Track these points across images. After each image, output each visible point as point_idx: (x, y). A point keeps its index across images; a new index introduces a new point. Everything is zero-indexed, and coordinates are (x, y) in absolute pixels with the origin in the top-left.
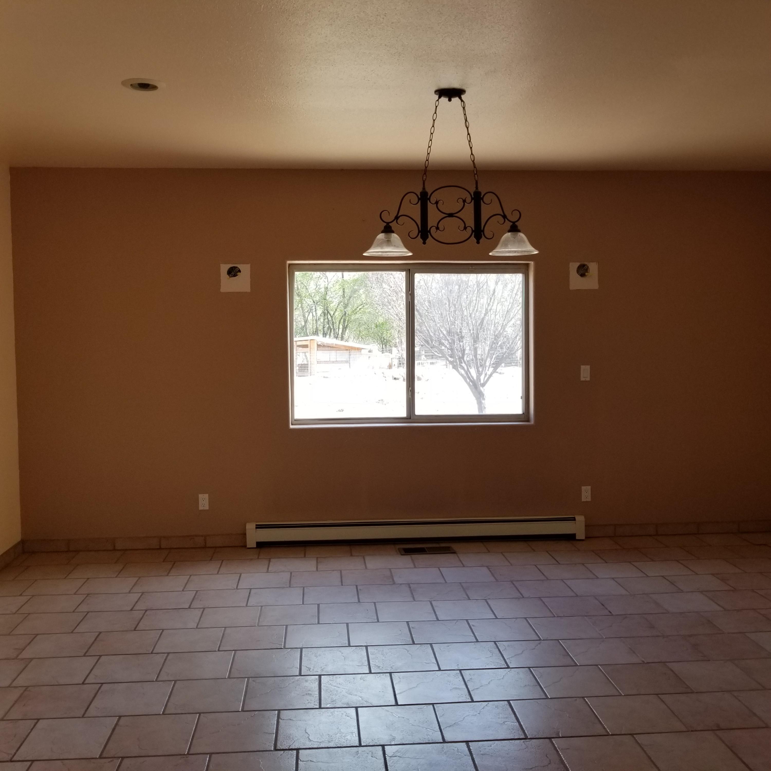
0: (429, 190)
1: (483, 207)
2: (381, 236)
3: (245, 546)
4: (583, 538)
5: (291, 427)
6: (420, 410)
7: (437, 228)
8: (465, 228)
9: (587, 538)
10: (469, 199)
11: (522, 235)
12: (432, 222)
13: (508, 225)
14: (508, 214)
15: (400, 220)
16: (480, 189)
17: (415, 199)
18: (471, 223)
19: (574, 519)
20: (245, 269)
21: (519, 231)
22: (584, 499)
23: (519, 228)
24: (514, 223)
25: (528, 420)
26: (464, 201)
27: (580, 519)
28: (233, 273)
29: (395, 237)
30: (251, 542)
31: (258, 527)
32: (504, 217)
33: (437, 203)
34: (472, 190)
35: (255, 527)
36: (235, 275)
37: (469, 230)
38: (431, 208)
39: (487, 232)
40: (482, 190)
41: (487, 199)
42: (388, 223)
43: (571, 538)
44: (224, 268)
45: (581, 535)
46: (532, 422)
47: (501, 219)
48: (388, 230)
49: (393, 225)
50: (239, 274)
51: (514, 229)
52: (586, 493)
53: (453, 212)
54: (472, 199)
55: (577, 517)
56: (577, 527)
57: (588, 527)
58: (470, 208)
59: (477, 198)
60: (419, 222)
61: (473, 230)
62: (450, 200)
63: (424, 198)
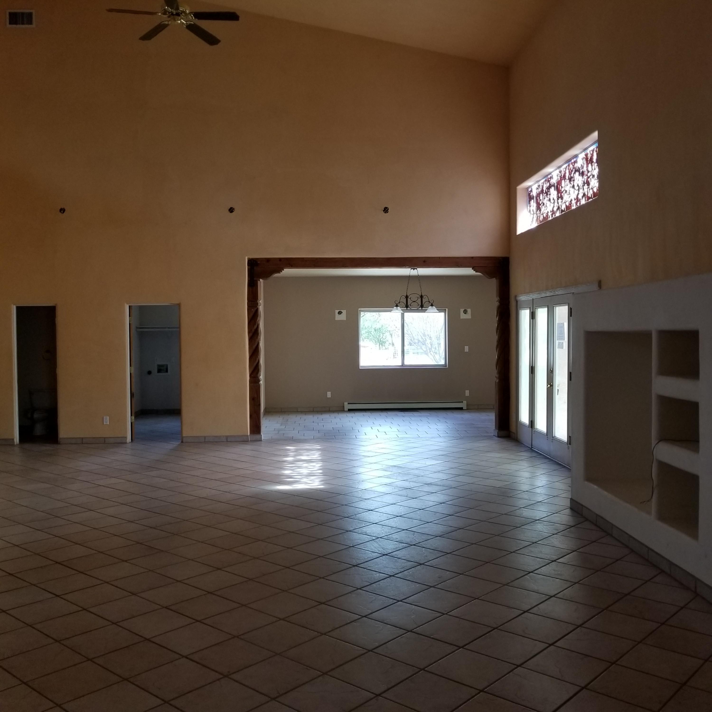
0: (408, 295)
1: (423, 299)
2: (395, 308)
3: (344, 411)
4: (466, 409)
5: (360, 368)
6: (407, 363)
7: (411, 305)
8: (418, 305)
9: (467, 409)
11: (434, 307)
12: (409, 304)
14: (430, 302)
15: (400, 303)
16: (422, 294)
17: (404, 297)
18: (420, 304)
19: (463, 402)
20: (344, 312)
21: (433, 306)
22: (466, 395)
24: (432, 304)
26: (418, 298)
27: (465, 402)
28: (340, 313)
29: (399, 308)
30: (346, 409)
31: (348, 404)
32: (429, 302)
33: (410, 298)
34: (420, 295)
35: (347, 404)
36: (341, 314)
38: (409, 300)
39: (424, 306)
40: (423, 295)
41: (424, 297)
42: (397, 304)
43: (461, 409)
44: (337, 311)
45: (465, 408)
46: (447, 367)
48: (397, 306)
49: (398, 305)
50: (342, 314)
51: (432, 305)
52: (467, 393)
53: (415, 301)
54: (420, 297)
55: (464, 402)
56: (463, 405)
57: (467, 405)
58: (420, 299)
59: (422, 297)
60: (405, 304)
61: (420, 306)
62: (414, 297)
63: (407, 297)
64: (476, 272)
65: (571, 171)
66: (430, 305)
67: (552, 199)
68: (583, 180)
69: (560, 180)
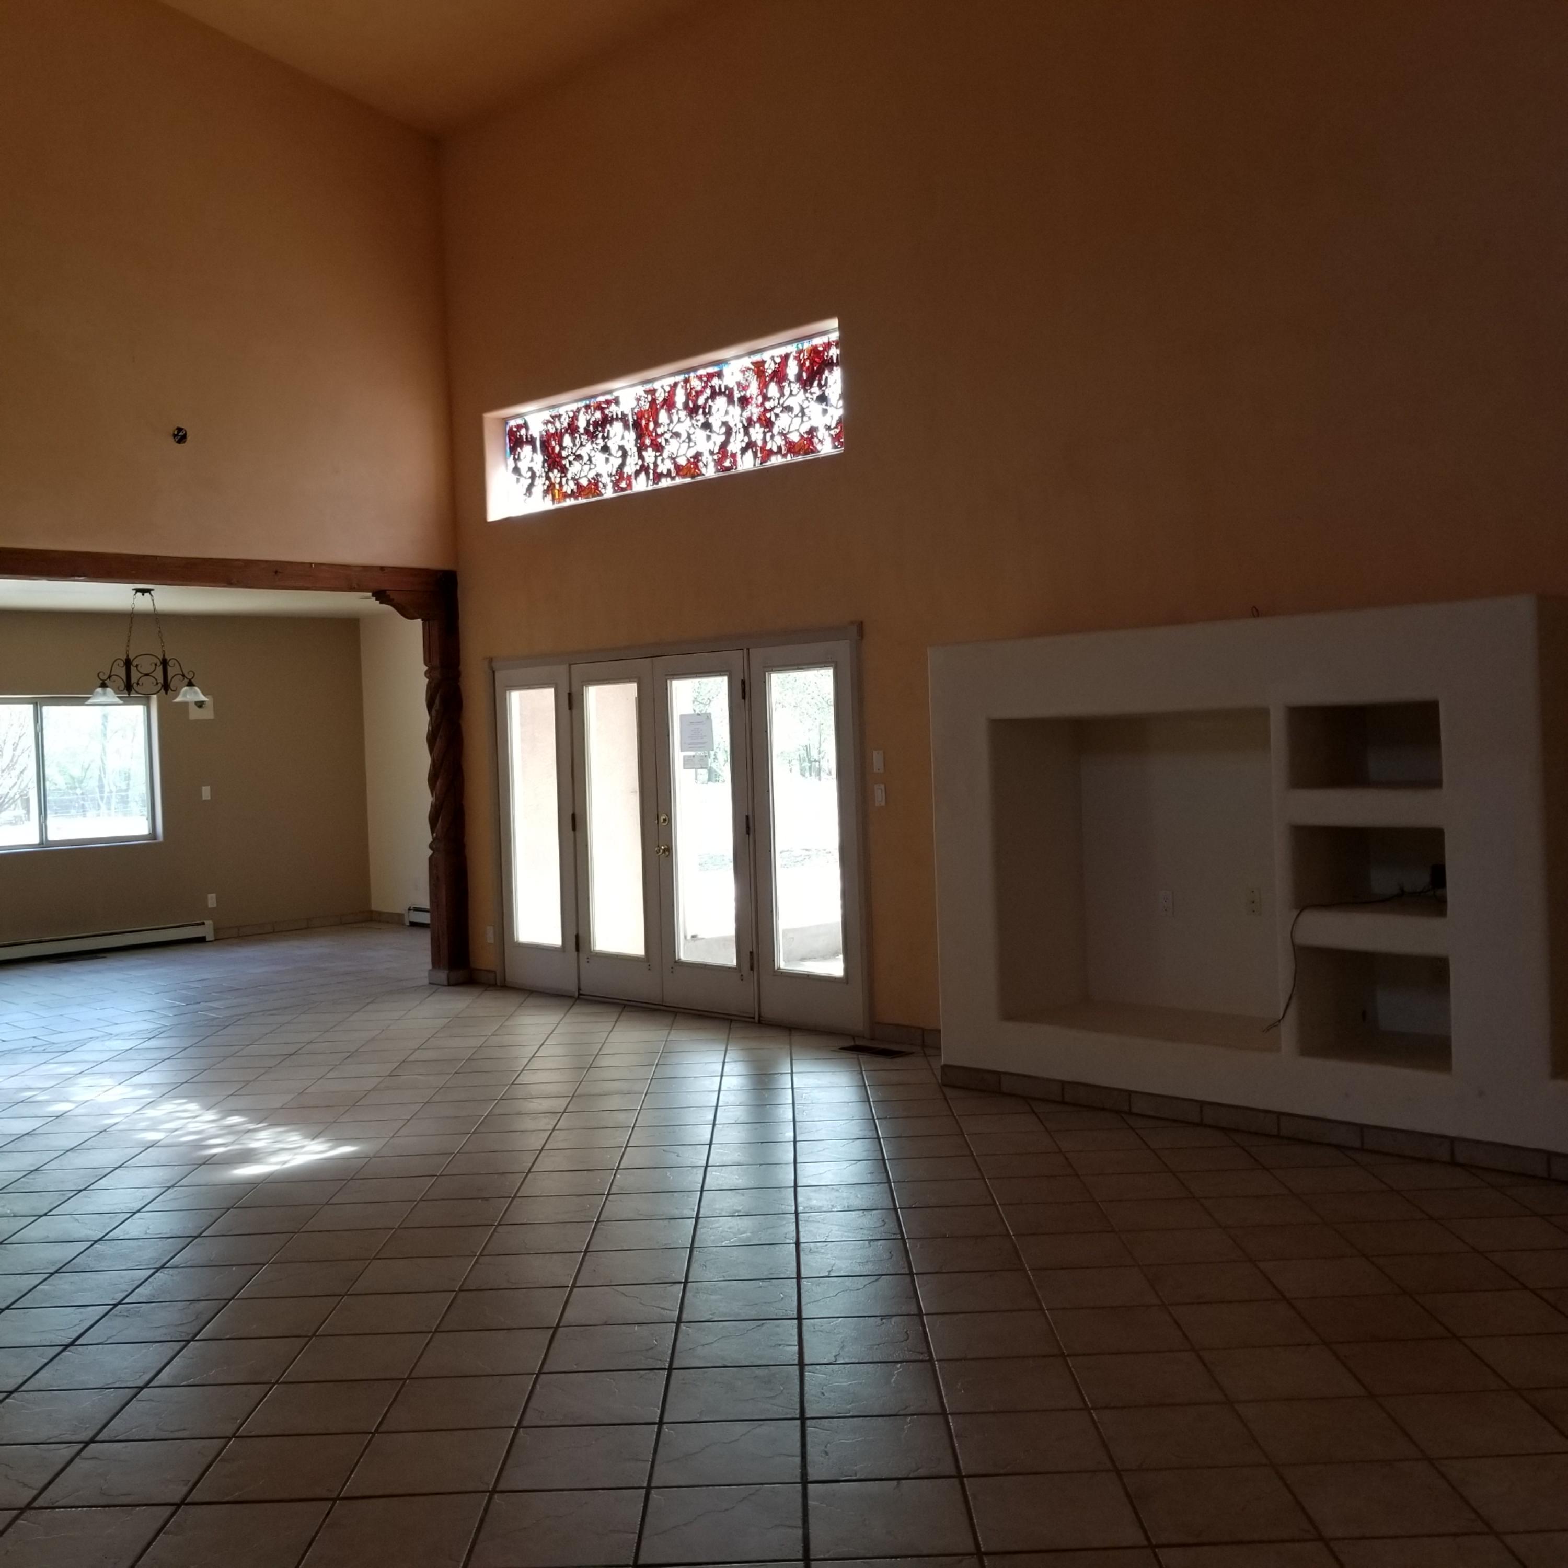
0: (131, 657)
1: (169, 669)
2: (99, 690)
4: (212, 939)
6: (54, 835)
7: (138, 684)
8: (157, 684)
9: (216, 940)
10: (159, 664)
11: (197, 688)
12: (134, 680)
13: (186, 681)
14: (186, 675)
15: (113, 678)
17: (122, 664)
18: (161, 680)
19: (203, 924)
22: (210, 906)
23: (194, 683)
24: (190, 680)
25: (155, 839)
26: (156, 665)
27: (209, 923)
29: (109, 690)
32: (183, 676)
33: (137, 666)
34: (161, 657)
37: (160, 685)
38: (133, 669)
39: (172, 686)
40: (168, 657)
41: (171, 663)
42: (103, 681)
43: (201, 940)
45: (210, 937)
46: (160, 840)
47: (181, 677)
48: (104, 686)
49: (107, 682)
51: (190, 684)
52: (212, 901)
53: (148, 672)
54: (161, 663)
55: (205, 922)
56: (207, 930)
57: (216, 930)
58: (160, 669)
59: (165, 663)
60: (125, 680)
61: (162, 686)
62: (146, 664)
63: (128, 663)
64: (381, 603)
65: (693, 393)
66: (186, 683)
67: (614, 448)
68: (746, 414)
69: (648, 410)
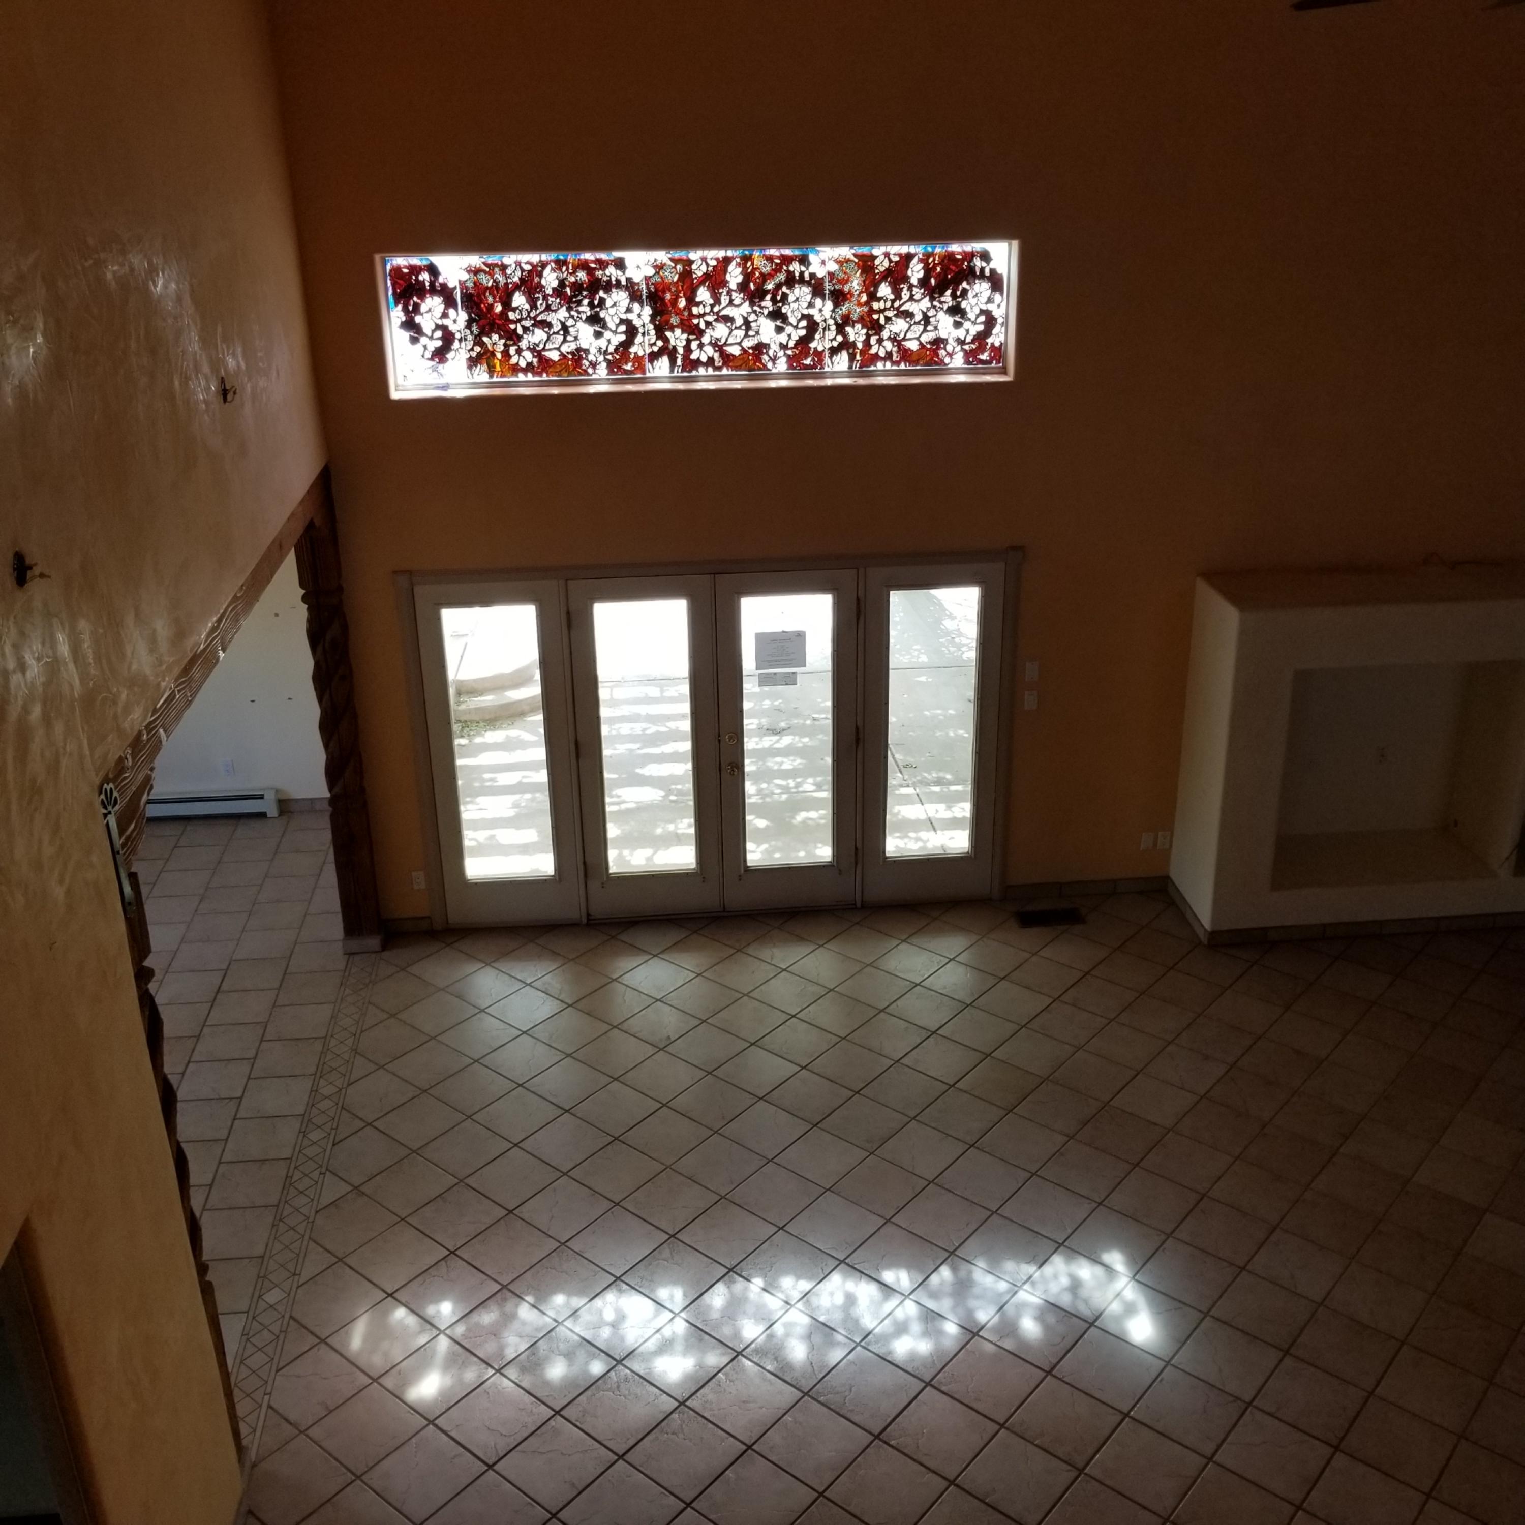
65: (757, 275)
67: (611, 321)
68: (842, 311)
69: (677, 282)
